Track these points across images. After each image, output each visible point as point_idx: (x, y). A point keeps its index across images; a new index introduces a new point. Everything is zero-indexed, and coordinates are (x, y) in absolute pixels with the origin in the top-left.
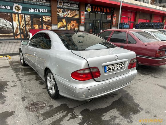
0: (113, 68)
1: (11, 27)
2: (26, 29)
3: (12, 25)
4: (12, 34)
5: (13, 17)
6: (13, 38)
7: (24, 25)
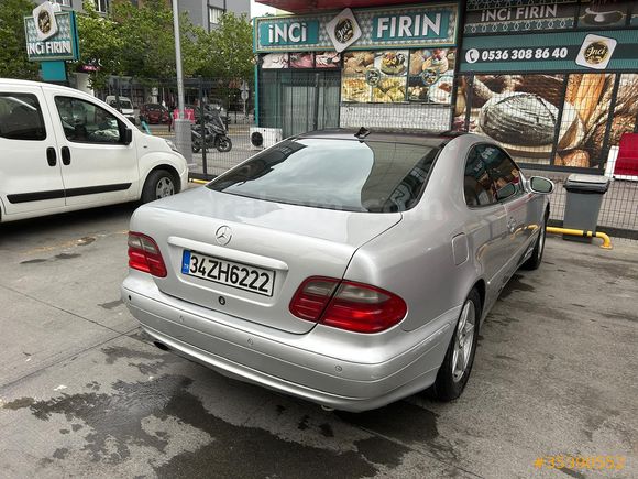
0: (215, 273)
1: (551, 124)
2: (608, 132)
3: (556, 117)
4: (549, 149)
5: (570, 87)
6: (546, 162)
7: (606, 116)
